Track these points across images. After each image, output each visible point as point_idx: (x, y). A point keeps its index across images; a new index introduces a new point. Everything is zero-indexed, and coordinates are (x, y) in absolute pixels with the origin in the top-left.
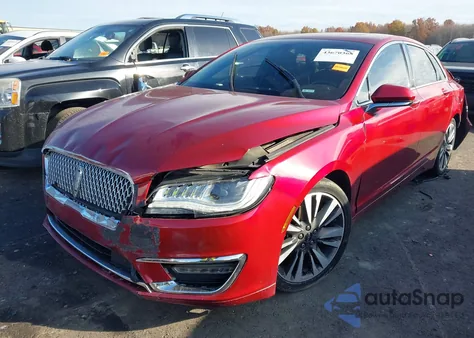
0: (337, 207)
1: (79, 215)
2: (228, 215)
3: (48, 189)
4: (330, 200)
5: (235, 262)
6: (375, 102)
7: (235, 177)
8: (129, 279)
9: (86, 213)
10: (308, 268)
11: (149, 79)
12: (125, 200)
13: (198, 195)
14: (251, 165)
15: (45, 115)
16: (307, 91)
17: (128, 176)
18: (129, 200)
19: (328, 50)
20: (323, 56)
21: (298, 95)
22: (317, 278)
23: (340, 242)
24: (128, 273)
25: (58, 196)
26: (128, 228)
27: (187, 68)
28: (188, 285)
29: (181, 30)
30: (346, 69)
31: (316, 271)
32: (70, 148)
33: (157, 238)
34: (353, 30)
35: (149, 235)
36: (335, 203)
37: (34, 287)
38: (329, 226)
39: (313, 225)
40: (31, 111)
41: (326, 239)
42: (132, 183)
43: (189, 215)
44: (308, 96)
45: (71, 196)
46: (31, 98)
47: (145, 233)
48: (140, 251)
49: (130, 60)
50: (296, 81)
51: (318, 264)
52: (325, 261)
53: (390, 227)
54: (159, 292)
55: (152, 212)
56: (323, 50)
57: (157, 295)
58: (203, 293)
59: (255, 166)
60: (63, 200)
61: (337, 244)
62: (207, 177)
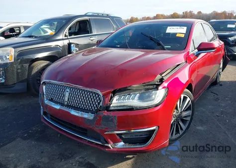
0: (189, 101)
1: (69, 113)
2: (149, 108)
3: (46, 102)
4: (187, 98)
5: (154, 131)
6: (199, 51)
7: (151, 89)
8: (100, 143)
9: (73, 113)
10: (177, 131)
11: (77, 45)
12: (97, 104)
13: (133, 99)
14: (157, 83)
15: (26, 65)
16: (167, 47)
17: (99, 92)
18: (99, 104)
19: (171, 27)
20: (170, 30)
21: (164, 49)
22: (181, 136)
23: (190, 118)
24: (99, 140)
25: (54, 105)
26: (100, 117)
27: (92, 39)
28: (129, 143)
29: (87, 20)
30: (183, 36)
31: (181, 132)
32: (61, 80)
33: (116, 121)
34: (155, 18)
35: (112, 120)
36: (188, 99)
37: (42, 152)
38: (186, 110)
39: (180, 111)
40: (19, 64)
41: (184, 117)
42: (101, 95)
43: (131, 109)
44: (168, 49)
45: (62, 104)
46: (19, 58)
47: (110, 119)
48: (106, 129)
49: (66, 36)
50: (161, 42)
51: (181, 129)
52: (184, 127)
53: (204, 110)
54: (116, 148)
55: (112, 108)
56: (169, 28)
57: (115, 150)
58: (138, 147)
59: (158, 83)
60: (58, 107)
61: (189, 119)
62: (137, 90)
